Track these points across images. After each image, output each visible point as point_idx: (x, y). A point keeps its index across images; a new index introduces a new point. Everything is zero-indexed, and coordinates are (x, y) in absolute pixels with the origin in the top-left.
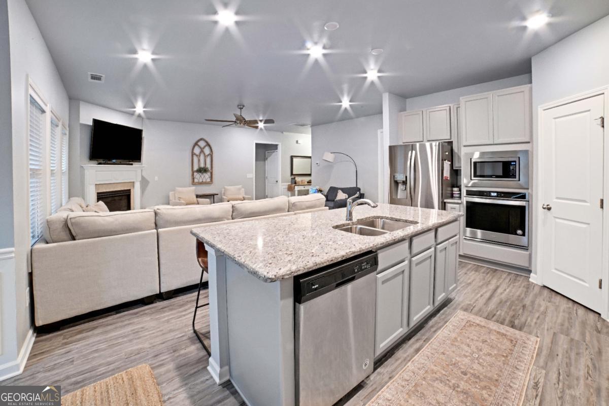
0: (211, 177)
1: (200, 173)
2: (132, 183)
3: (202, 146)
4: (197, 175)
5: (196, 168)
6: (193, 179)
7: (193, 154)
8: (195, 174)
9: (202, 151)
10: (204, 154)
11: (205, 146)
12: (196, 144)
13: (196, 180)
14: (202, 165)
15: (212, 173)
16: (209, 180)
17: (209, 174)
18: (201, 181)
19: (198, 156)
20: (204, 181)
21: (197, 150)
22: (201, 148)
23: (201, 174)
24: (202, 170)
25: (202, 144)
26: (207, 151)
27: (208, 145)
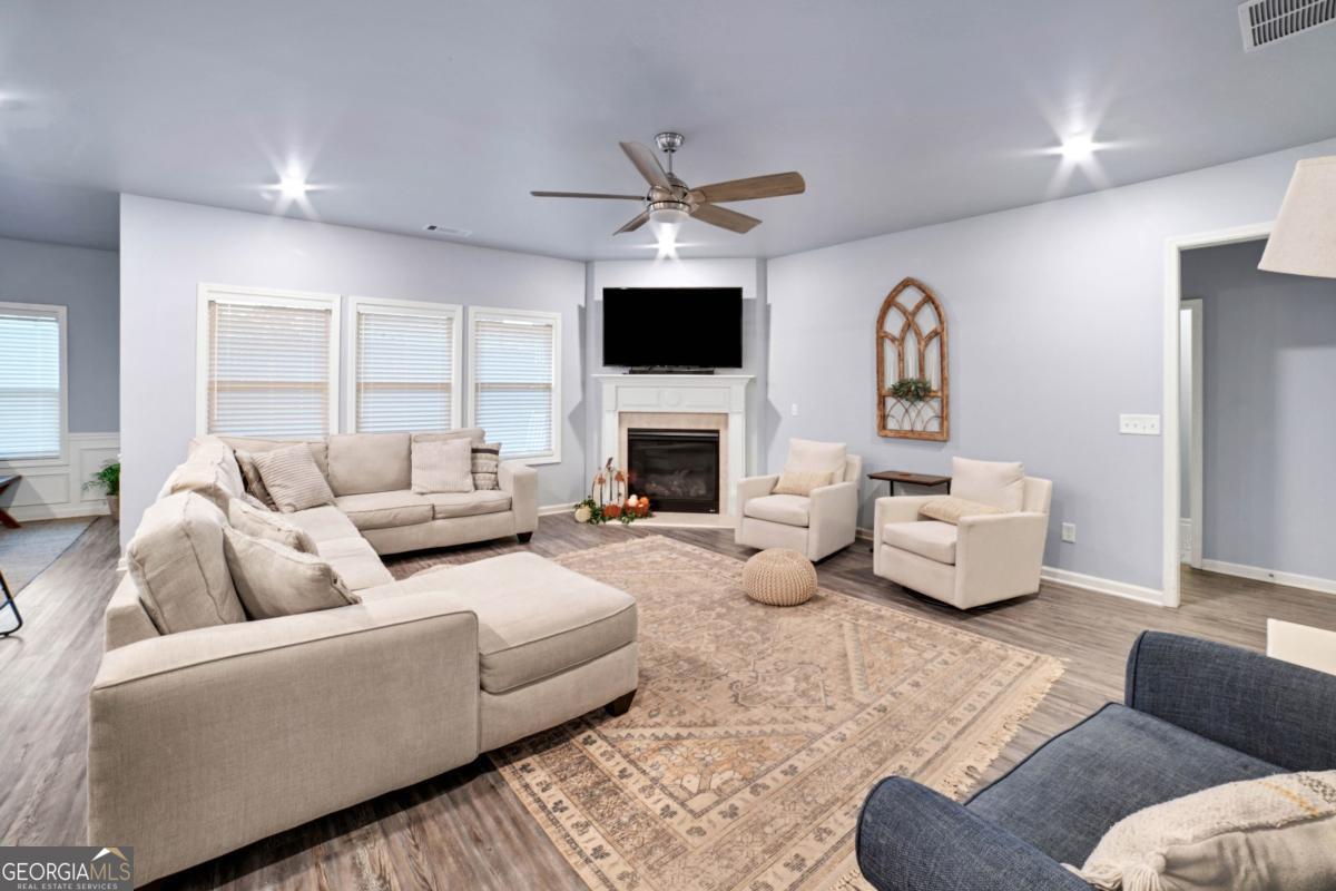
0: (943, 417)
1: (903, 401)
2: (722, 418)
3: (910, 307)
4: (895, 407)
5: (891, 380)
6: (883, 418)
7: (881, 338)
8: (890, 401)
9: (910, 325)
10: (918, 334)
11: (918, 308)
12: (890, 303)
13: (892, 424)
14: (912, 373)
15: (945, 404)
16: (934, 427)
17: (935, 404)
18: (907, 427)
19: (900, 341)
20: (919, 427)
21: (894, 323)
22: (904, 312)
23: (907, 404)
24: (912, 391)
25: (910, 298)
26: (927, 321)
27: (929, 299)
